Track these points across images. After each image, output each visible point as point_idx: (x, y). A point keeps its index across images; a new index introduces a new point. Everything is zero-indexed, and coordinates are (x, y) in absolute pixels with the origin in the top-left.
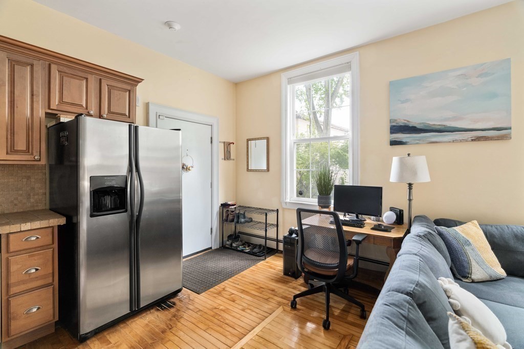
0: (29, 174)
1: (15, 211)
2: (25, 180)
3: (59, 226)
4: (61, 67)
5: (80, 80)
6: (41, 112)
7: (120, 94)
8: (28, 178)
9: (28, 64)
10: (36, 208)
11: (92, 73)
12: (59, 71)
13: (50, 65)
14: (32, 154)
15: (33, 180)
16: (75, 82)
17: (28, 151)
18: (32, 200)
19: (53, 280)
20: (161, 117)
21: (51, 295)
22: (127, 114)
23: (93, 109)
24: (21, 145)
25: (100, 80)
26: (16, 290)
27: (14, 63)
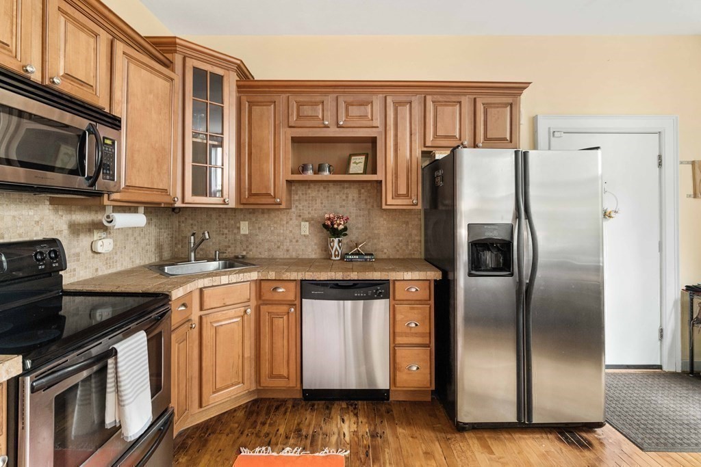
0: (407, 219)
1: (397, 257)
2: (404, 226)
3: (435, 281)
4: (435, 96)
5: (453, 106)
6: (417, 153)
7: (498, 112)
8: (407, 223)
9: (407, 103)
10: (413, 257)
11: (465, 94)
12: (433, 102)
13: (425, 97)
14: (411, 198)
15: (410, 226)
16: (448, 109)
17: (407, 195)
18: (410, 248)
19: (430, 342)
20: (556, 134)
21: (429, 357)
22: (508, 138)
23: (467, 138)
24: (403, 190)
25: (475, 99)
26: (399, 340)
27: (397, 104)
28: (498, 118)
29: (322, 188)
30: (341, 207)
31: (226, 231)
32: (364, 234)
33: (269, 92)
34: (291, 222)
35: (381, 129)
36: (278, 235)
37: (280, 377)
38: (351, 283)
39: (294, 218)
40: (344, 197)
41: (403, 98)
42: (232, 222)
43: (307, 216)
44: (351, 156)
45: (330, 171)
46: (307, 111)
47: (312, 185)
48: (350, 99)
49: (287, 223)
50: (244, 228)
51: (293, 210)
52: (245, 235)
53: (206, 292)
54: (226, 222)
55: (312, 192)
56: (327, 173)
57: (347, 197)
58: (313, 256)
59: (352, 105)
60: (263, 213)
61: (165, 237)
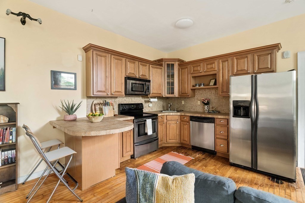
4: (237, 57)
5: (243, 59)
7: (264, 58)
11: (249, 54)
12: (236, 59)
13: (233, 58)
16: (242, 60)
17: (227, 91)
22: (270, 67)
23: (250, 70)
24: (225, 90)
25: (254, 54)
26: (218, 136)
27: (223, 62)
28: (264, 60)
29: (204, 90)
30: (209, 96)
31: (179, 103)
32: (217, 105)
33: (186, 65)
34: (195, 101)
35: (218, 71)
36: (192, 105)
37: (185, 141)
38: (203, 118)
39: (196, 100)
40: (211, 93)
41: (225, 60)
42: (180, 101)
43: (199, 99)
44: (211, 80)
45: (203, 85)
46: (196, 69)
47: (201, 90)
48: (208, 63)
49: (194, 101)
50: (183, 102)
51: (196, 97)
52: (183, 105)
53: (167, 116)
54: (179, 101)
55: (201, 92)
56: (202, 86)
57: (212, 93)
58: (201, 111)
59: (208, 65)
60: (188, 98)
61: (165, 104)
